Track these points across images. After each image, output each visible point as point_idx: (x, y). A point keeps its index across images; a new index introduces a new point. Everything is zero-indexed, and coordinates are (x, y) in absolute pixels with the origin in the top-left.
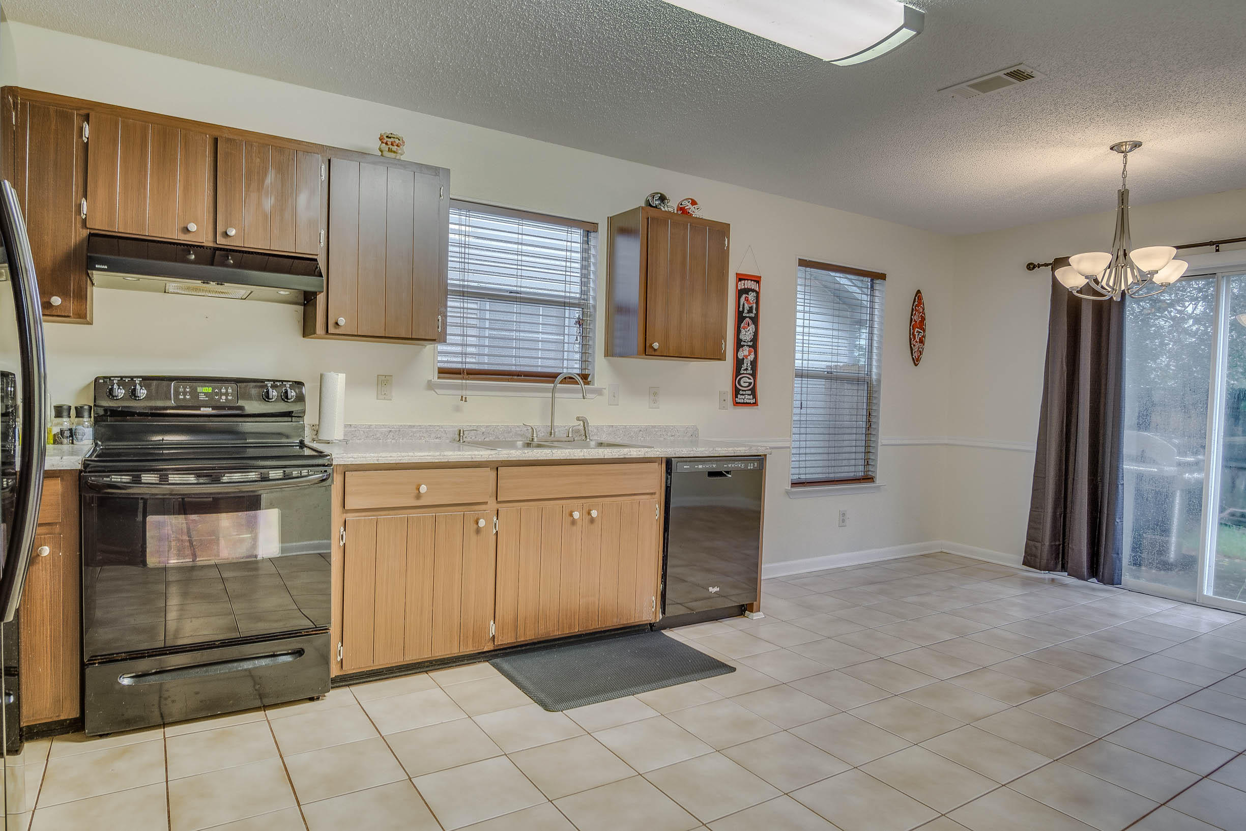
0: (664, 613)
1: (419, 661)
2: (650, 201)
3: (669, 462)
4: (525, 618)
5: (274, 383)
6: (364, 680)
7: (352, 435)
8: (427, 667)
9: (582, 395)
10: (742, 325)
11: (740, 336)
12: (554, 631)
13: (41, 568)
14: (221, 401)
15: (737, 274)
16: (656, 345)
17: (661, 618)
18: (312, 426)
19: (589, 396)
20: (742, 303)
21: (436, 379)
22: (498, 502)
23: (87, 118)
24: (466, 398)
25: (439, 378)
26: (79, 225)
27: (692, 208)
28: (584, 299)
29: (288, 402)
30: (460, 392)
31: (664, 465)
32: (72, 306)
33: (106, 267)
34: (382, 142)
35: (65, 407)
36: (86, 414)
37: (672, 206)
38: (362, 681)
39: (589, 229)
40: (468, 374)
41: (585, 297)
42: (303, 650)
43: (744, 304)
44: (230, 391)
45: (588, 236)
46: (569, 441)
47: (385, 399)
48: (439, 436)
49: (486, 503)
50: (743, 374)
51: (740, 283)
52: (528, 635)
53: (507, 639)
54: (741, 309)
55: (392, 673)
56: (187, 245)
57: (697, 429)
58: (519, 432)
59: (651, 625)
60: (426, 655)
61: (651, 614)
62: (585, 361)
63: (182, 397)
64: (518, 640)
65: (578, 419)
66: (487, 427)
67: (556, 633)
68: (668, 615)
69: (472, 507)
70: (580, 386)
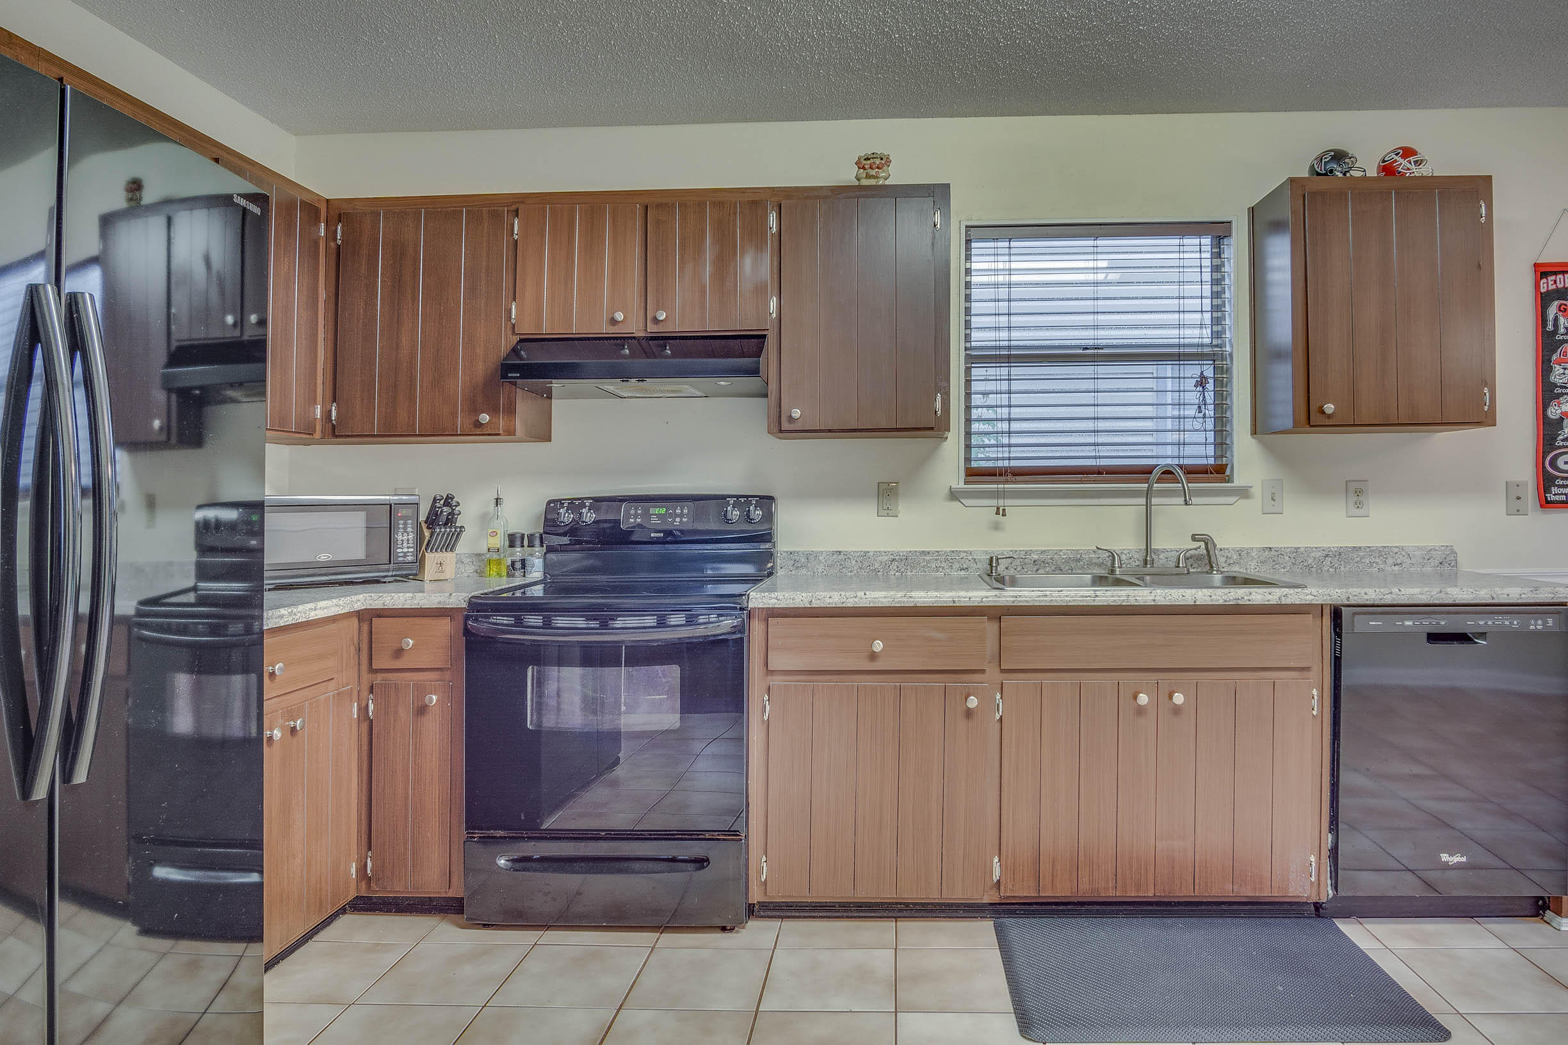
0: (1335, 888)
1: (879, 901)
2: (1316, 167)
3: (1336, 614)
4: (1054, 862)
5: (738, 499)
6: (806, 914)
7: (841, 565)
8: (900, 910)
9: (1183, 499)
10: (1554, 357)
11: (1552, 379)
12: (1107, 889)
13: (431, 718)
14: (675, 523)
15: (1536, 265)
16: (1329, 408)
17: (1330, 897)
18: (789, 553)
19: (1195, 500)
20: (1551, 317)
21: (962, 485)
22: (1003, 671)
23: (516, 213)
24: (1004, 510)
25: (966, 483)
26: (509, 332)
27: (1404, 162)
28: (1217, 346)
29: (752, 523)
30: (994, 502)
31: (1327, 621)
32: (502, 423)
33: (519, 375)
34: (859, 168)
35: (518, 535)
36: (537, 542)
37: (1368, 165)
38: (802, 914)
39: (1219, 232)
40: (1014, 474)
41: (1220, 341)
42: (707, 860)
43: (1556, 319)
44: (685, 511)
45: (1219, 246)
46: (1175, 576)
47: (888, 515)
48: (965, 566)
49: (983, 671)
50: (1560, 447)
51: (1544, 280)
52: (1062, 890)
53: (1024, 891)
54: (1550, 327)
55: (846, 911)
56: (621, 338)
57: (1453, 552)
58: (1094, 561)
59: (1318, 906)
60: (887, 894)
61: (1307, 887)
62: (1222, 444)
63: (633, 520)
64: (1042, 894)
65: (1194, 538)
66: (1043, 552)
67: (1111, 893)
68: (1343, 894)
69: (957, 676)
70: (1180, 485)
